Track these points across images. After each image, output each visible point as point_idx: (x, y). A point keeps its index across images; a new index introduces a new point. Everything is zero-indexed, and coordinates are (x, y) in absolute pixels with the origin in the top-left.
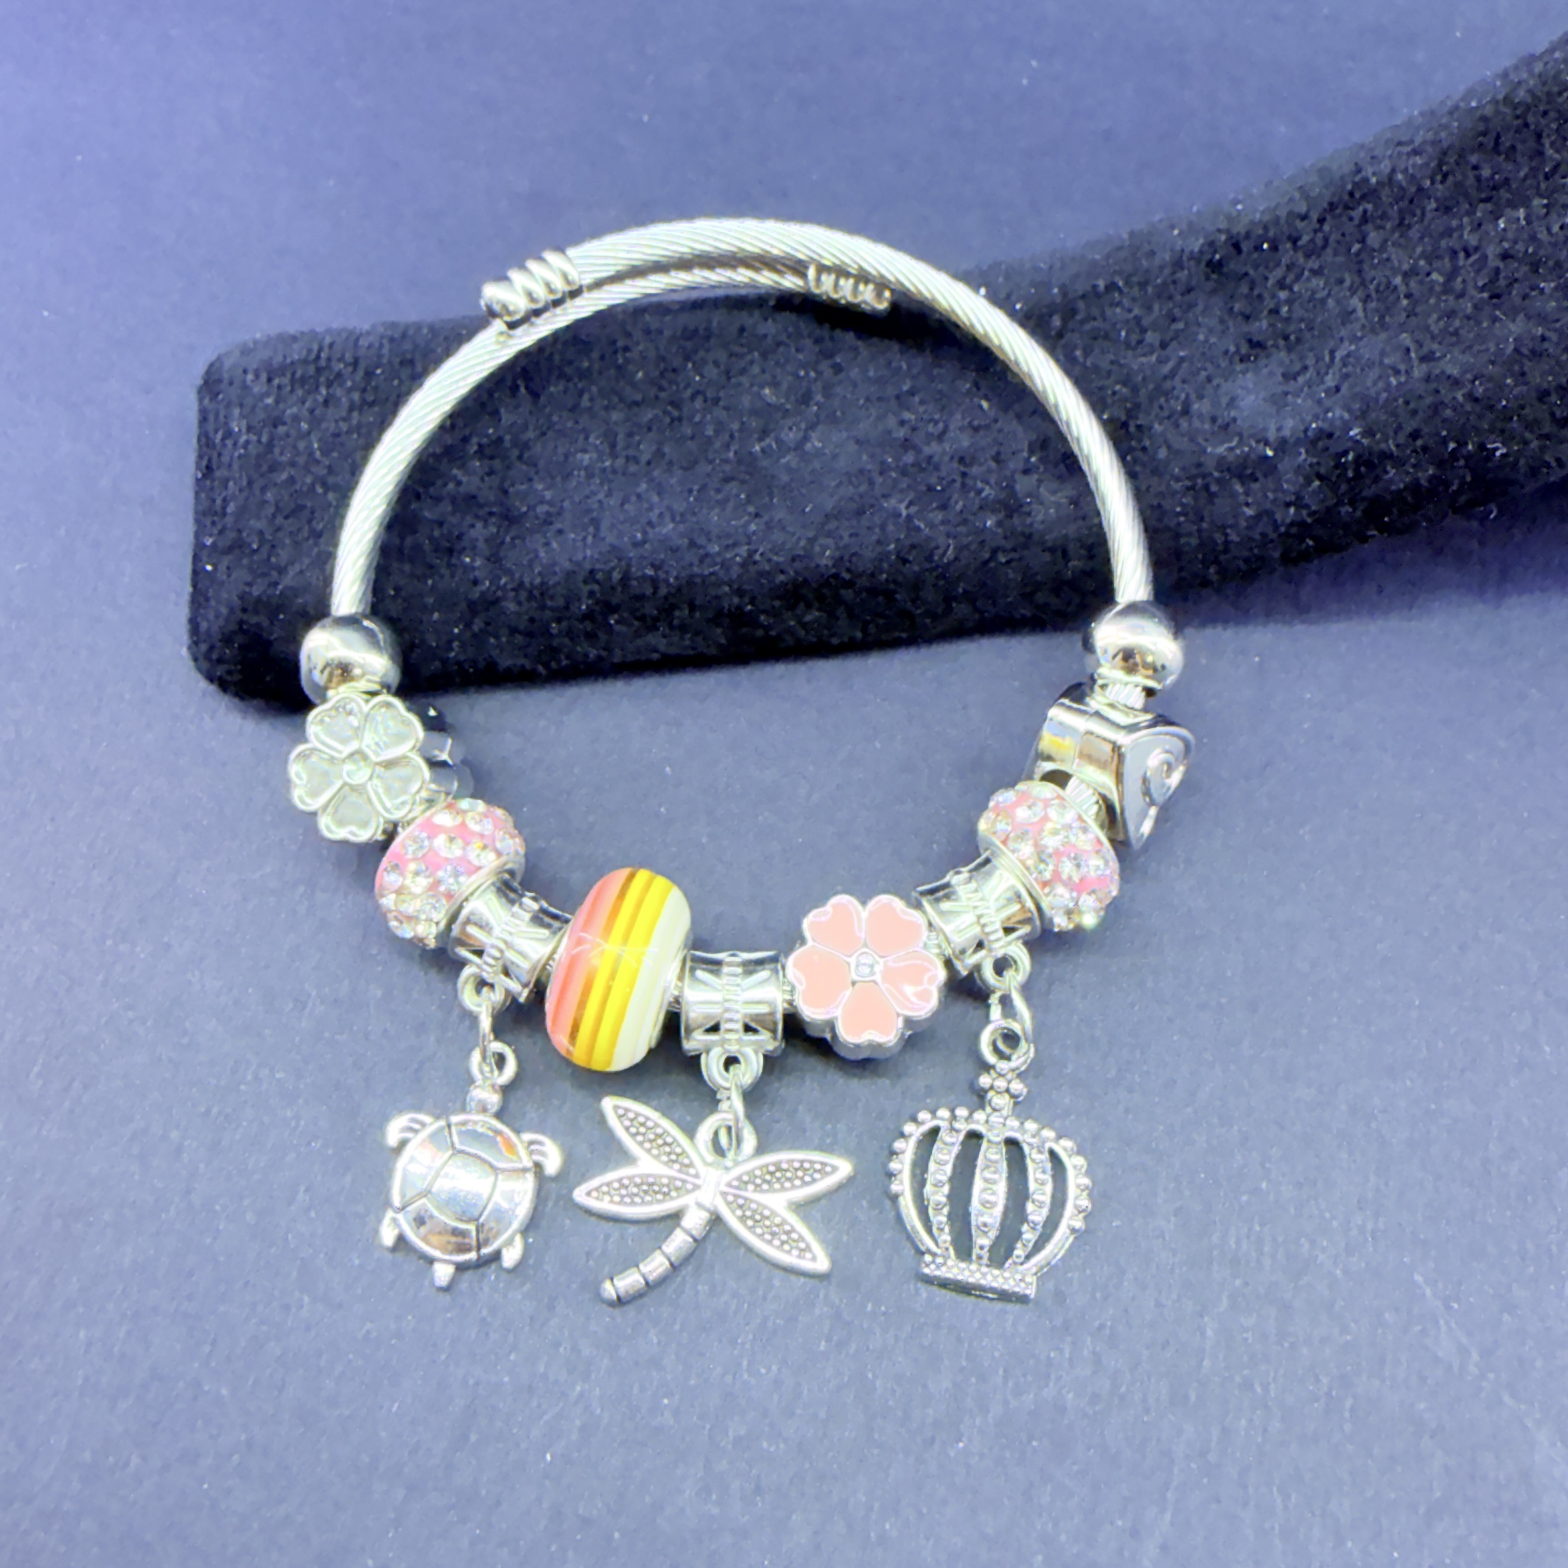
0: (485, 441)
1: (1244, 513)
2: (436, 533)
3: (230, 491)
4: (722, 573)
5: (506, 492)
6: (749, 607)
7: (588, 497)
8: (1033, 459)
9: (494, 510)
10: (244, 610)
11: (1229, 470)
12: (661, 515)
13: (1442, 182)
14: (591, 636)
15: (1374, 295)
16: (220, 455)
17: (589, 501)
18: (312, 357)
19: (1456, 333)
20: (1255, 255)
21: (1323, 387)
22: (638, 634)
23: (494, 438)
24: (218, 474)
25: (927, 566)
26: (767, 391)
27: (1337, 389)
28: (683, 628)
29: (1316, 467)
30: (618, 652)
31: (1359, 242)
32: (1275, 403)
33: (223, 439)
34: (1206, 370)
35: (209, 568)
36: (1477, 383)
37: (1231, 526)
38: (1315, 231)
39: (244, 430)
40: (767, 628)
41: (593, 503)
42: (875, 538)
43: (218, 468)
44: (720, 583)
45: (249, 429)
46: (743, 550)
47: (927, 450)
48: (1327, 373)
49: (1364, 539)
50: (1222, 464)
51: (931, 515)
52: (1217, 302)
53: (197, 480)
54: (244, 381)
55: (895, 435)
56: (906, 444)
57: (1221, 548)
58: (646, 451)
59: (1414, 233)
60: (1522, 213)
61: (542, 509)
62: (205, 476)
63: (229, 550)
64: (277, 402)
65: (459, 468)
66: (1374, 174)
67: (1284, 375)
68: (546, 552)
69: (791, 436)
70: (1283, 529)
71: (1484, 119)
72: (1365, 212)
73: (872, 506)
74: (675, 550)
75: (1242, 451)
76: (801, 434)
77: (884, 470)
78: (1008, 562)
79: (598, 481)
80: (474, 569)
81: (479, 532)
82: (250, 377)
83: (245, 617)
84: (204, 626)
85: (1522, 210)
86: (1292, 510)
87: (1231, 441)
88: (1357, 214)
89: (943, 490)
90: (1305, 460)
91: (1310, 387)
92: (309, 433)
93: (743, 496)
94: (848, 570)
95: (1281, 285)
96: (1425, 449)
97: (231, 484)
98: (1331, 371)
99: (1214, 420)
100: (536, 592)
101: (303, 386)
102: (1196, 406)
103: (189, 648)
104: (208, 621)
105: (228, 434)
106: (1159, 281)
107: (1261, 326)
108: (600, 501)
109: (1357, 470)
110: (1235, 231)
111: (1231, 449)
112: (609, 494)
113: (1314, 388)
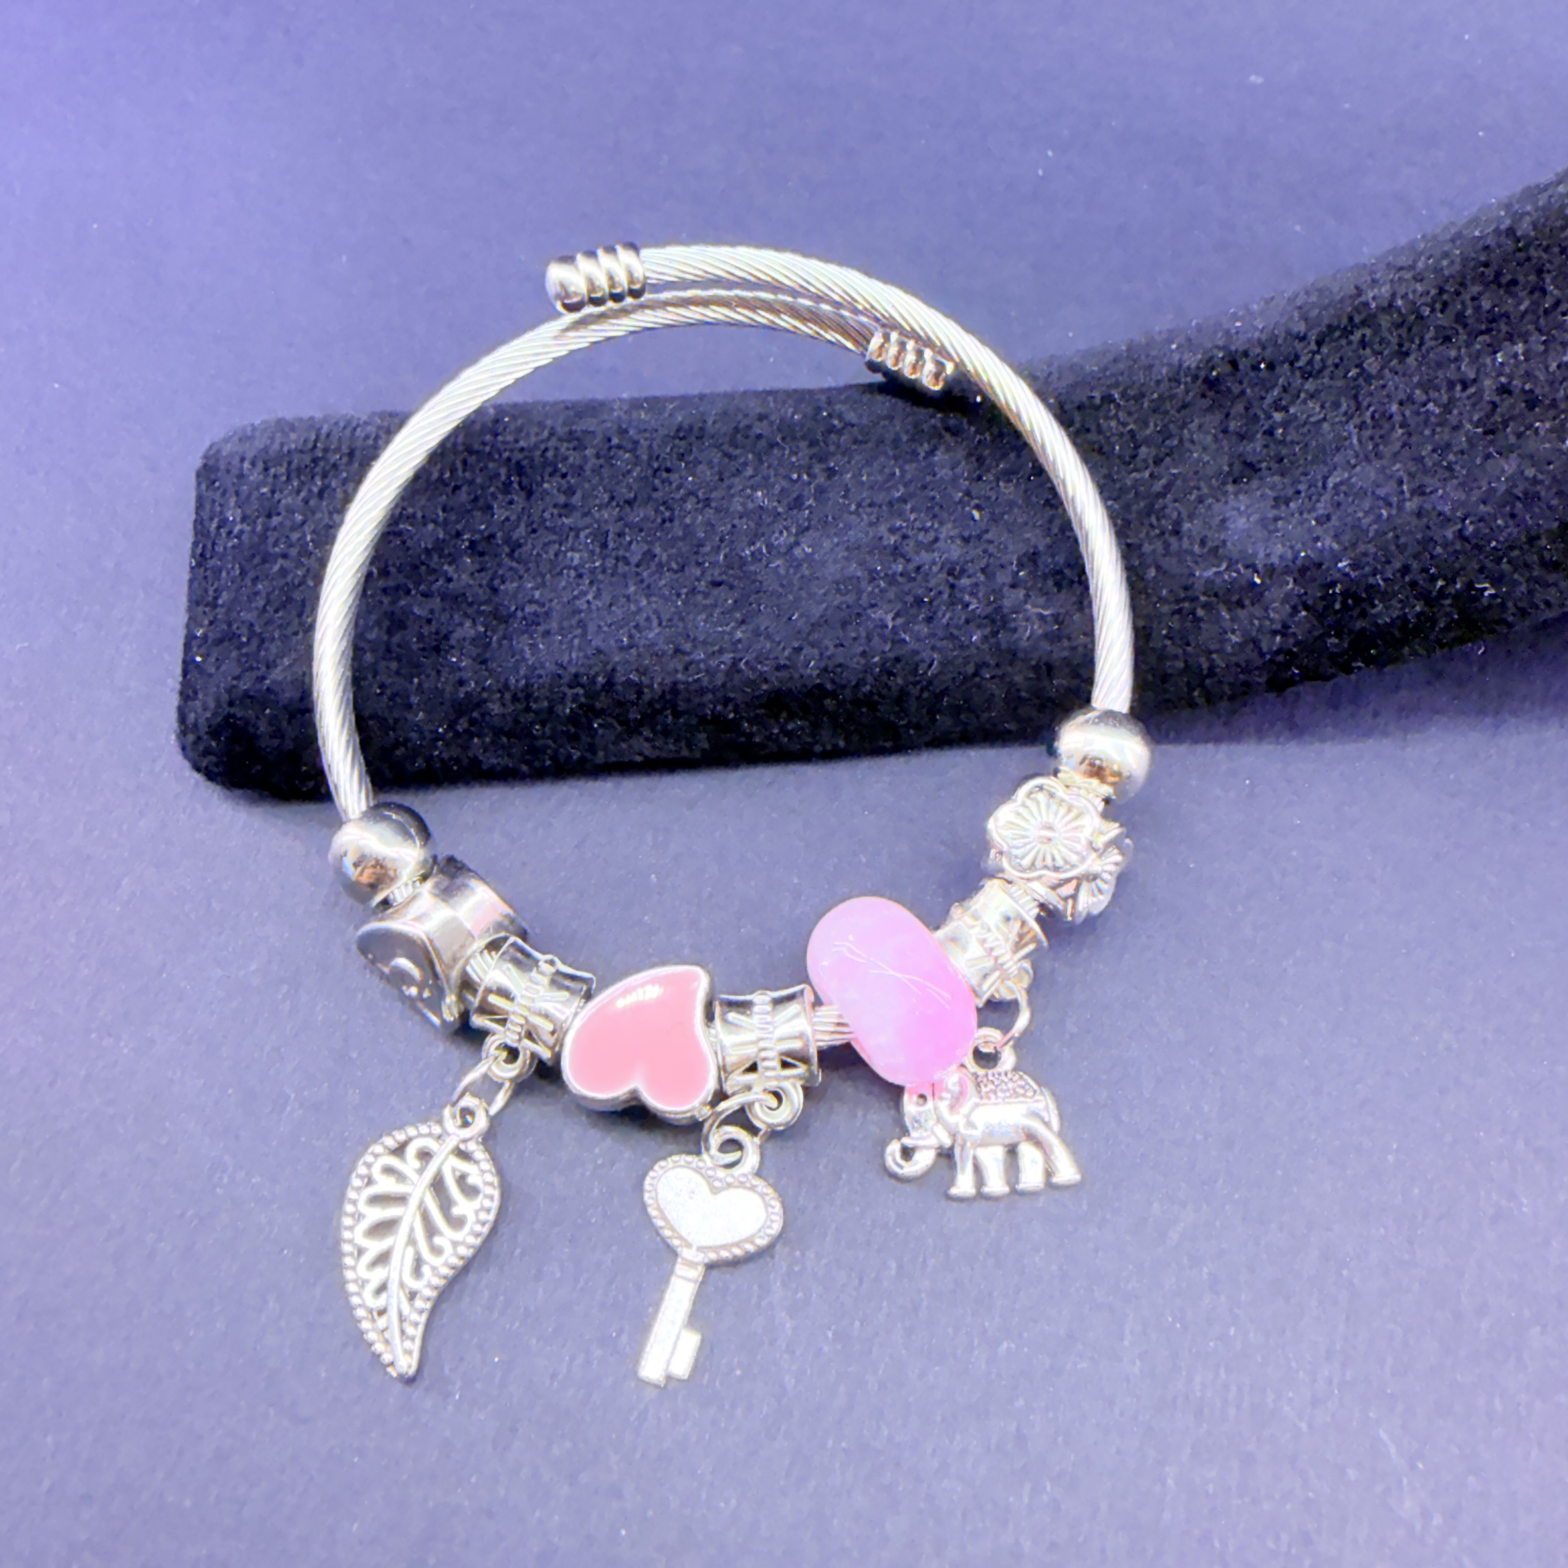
0: (477, 537)
1: (1230, 640)
2: (426, 631)
3: (223, 582)
4: (705, 682)
5: (495, 590)
6: (732, 716)
7: (576, 598)
8: (1021, 574)
9: (483, 608)
10: (231, 704)
11: (1216, 595)
12: (648, 619)
13: (1442, 311)
14: (574, 738)
15: (1369, 421)
16: (214, 544)
17: (577, 602)
18: (310, 445)
19: (1449, 468)
20: (1252, 374)
21: (1314, 515)
22: (619, 738)
23: (486, 534)
24: (211, 563)
25: (911, 679)
26: (760, 494)
27: (1328, 518)
28: (666, 733)
29: (1304, 598)
30: (601, 754)
31: (1357, 366)
32: (1265, 527)
33: (219, 528)
34: (1199, 489)
35: (198, 659)
36: (1467, 522)
37: (1217, 651)
38: (1314, 353)
39: (238, 519)
40: (751, 735)
41: (581, 604)
42: (861, 649)
43: (211, 557)
44: (702, 691)
45: (244, 519)
46: (728, 657)
47: (917, 561)
48: (1318, 501)
49: (1349, 670)
50: (1210, 588)
51: (916, 628)
52: (1213, 420)
53: (192, 568)
54: (241, 469)
55: (885, 543)
56: (896, 552)
57: (1205, 672)
58: (636, 552)
59: (1411, 360)
60: (1520, 348)
61: (529, 609)
62: (199, 565)
63: (219, 642)
64: (273, 492)
65: (450, 564)
66: (1374, 298)
67: (1276, 499)
68: (533, 655)
69: (782, 539)
70: (1268, 657)
71: (1487, 248)
72: (1364, 336)
73: (859, 615)
74: (659, 655)
75: (1230, 576)
76: (792, 539)
77: (873, 577)
78: (993, 677)
79: (587, 581)
80: (460, 669)
81: (467, 630)
82: (246, 465)
83: (232, 710)
84: (192, 716)
85: (1520, 345)
86: (1278, 638)
87: (1218, 566)
88: (1356, 337)
89: (931, 602)
90: (1293, 589)
91: (1301, 514)
92: (304, 523)
93: (730, 601)
94: (833, 681)
95: (1277, 406)
96: (1413, 584)
97: (224, 574)
98: (1323, 499)
99: (1203, 543)
100: (520, 695)
101: (298, 477)
102: (1186, 526)
103: (178, 737)
104: (196, 712)
105: (223, 523)
106: (1155, 396)
107: (1255, 447)
108: (588, 602)
109: (1344, 603)
110: (1233, 348)
111: (1218, 574)
112: (597, 596)
113: (1305, 516)
